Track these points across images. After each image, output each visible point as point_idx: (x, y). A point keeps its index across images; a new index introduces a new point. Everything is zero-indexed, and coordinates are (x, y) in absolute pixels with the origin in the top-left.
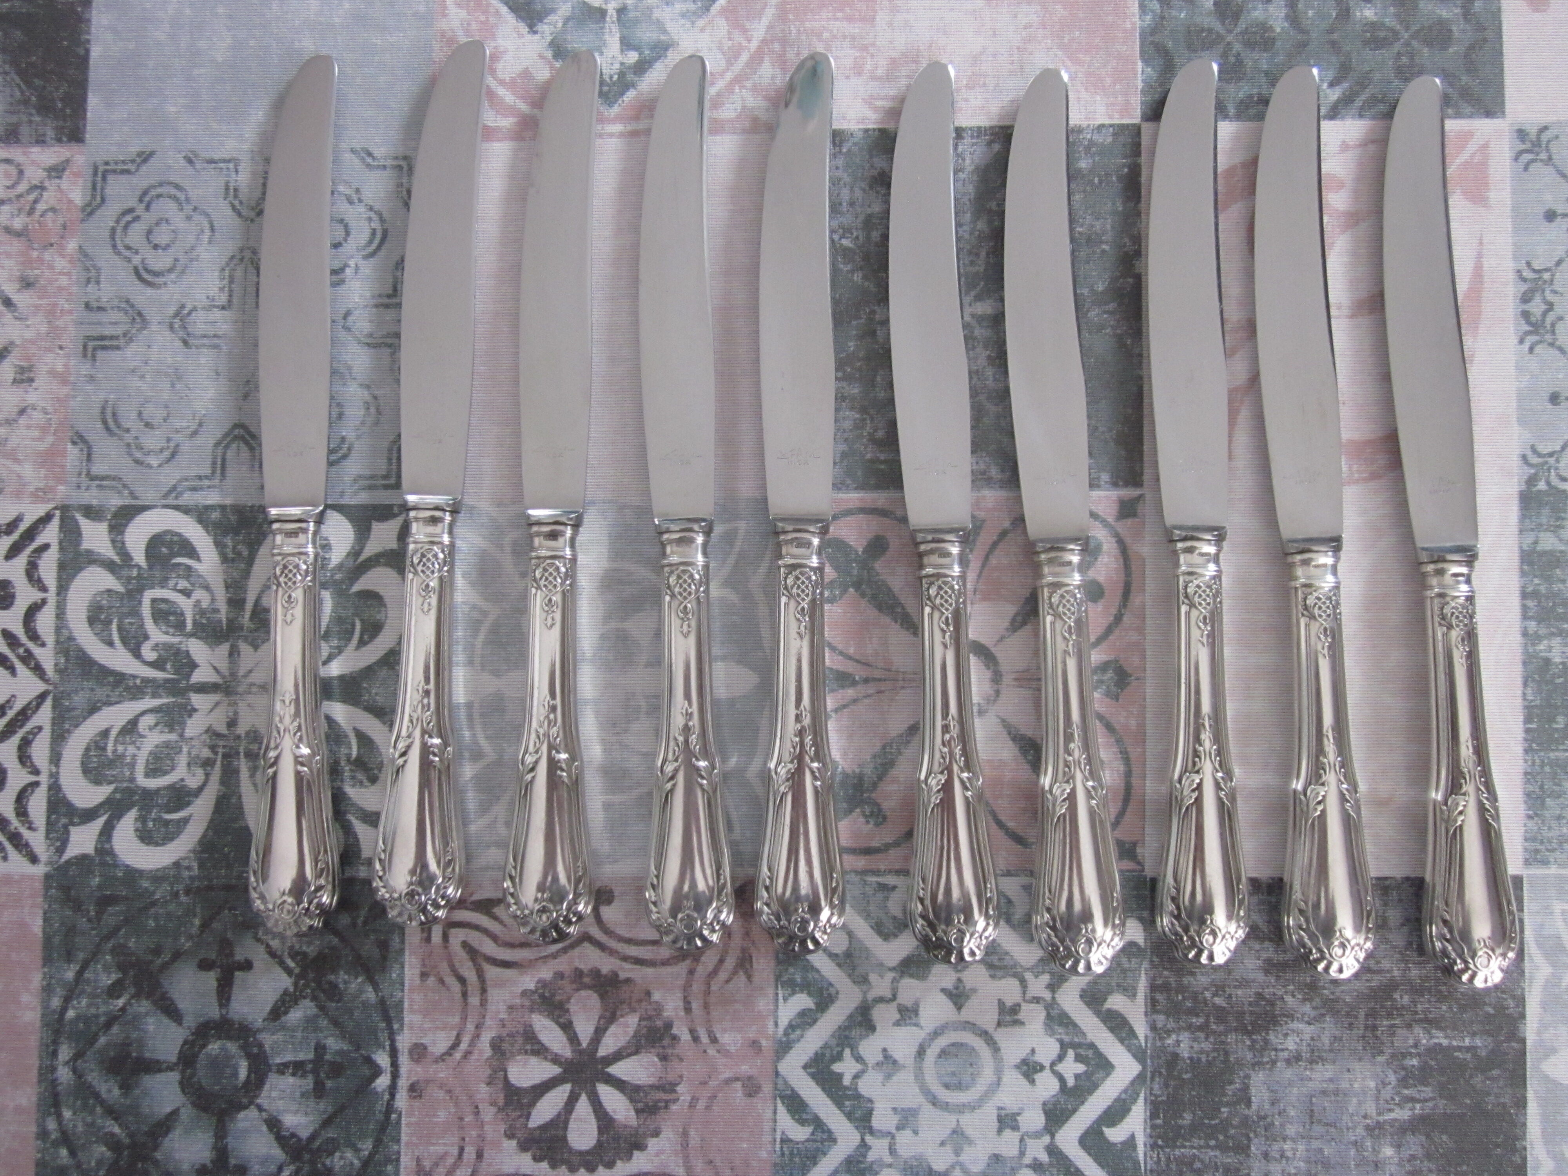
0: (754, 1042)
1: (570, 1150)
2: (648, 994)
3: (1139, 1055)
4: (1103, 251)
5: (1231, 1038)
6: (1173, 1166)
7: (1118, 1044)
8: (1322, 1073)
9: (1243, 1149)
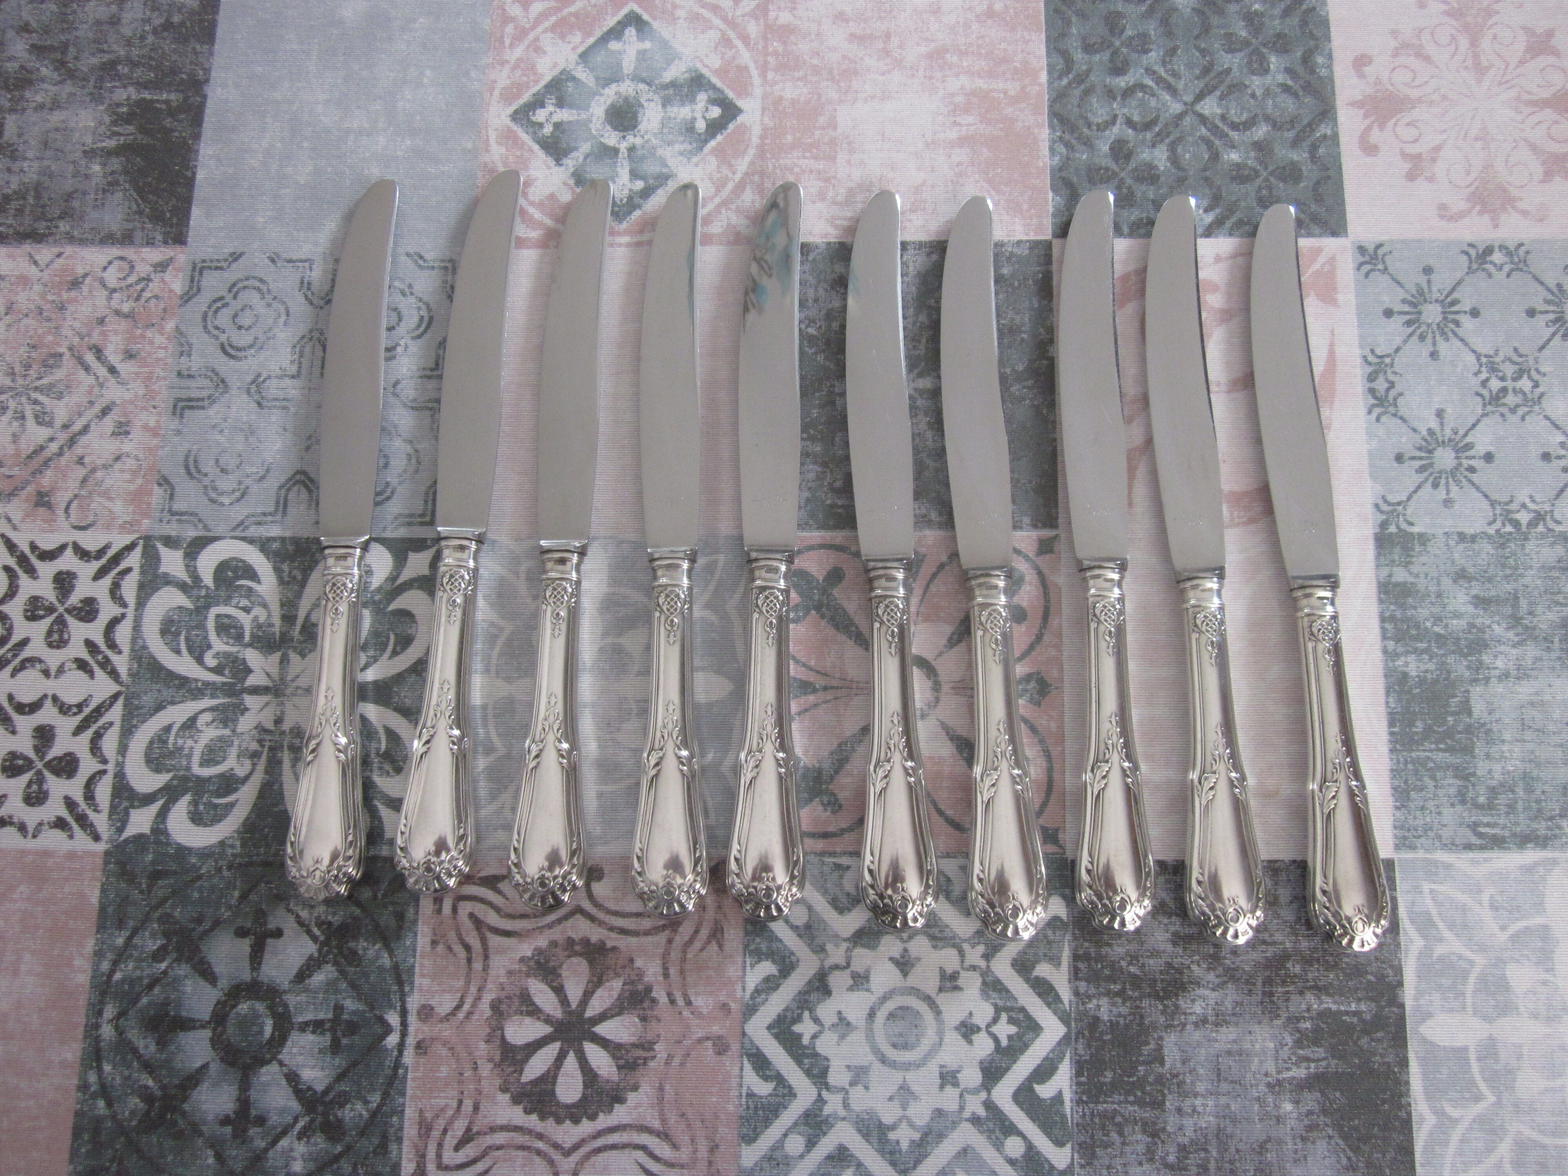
0: (724, 1005)
1: (558, 1104)
2: (631, 960)
3: (1065, 1019)
4: (1022, 340)
5: (1145, 1003)
6: (1097, 1120)
7: (1046, 1009)
8: (1227, 1035)
9: (1158, 1105)
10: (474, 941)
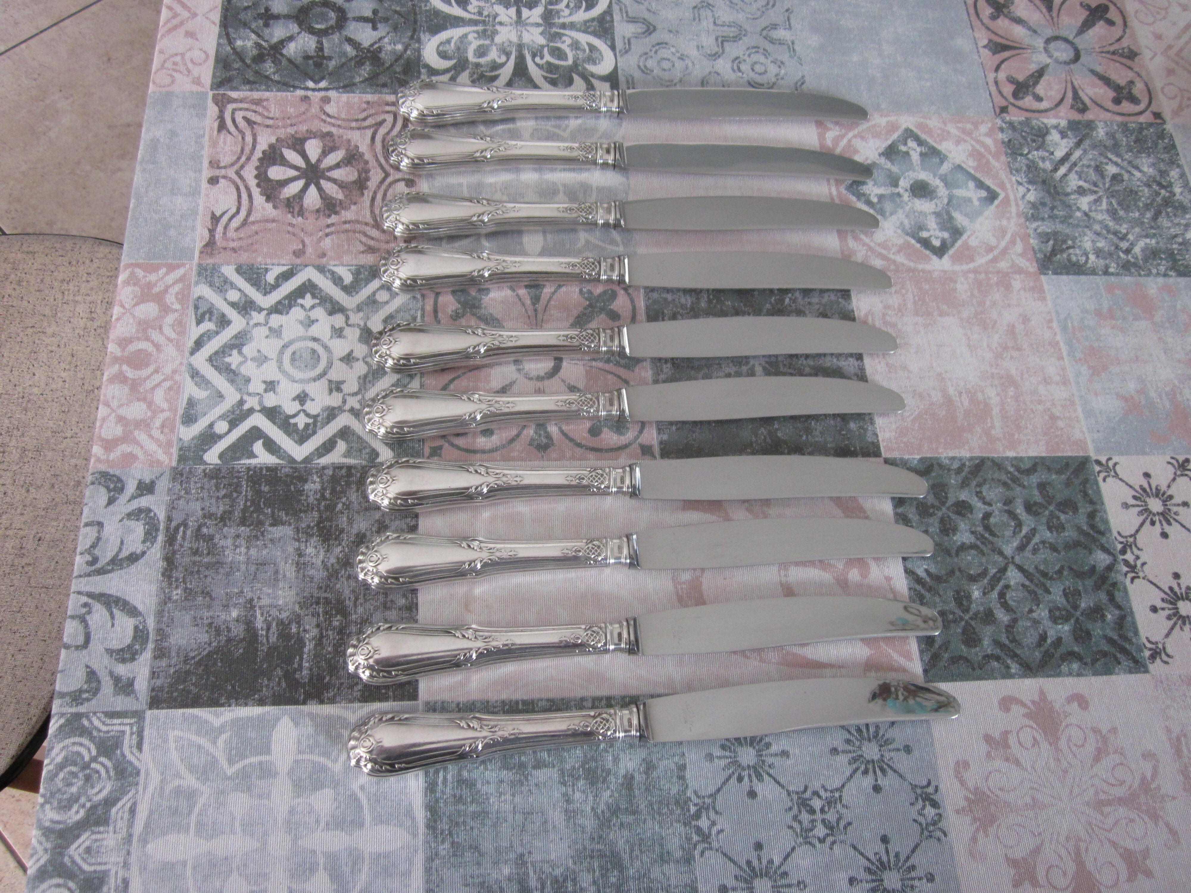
0: (325, 255)
1: (268, 167)
2: (355, 204)
3: (307, 460)
4: (801, 436)
5: (316, 514)
6: (235, 480)
7: (315, 447)
8: (289, 570)
9: (243, 522)
10: (369, 122)
